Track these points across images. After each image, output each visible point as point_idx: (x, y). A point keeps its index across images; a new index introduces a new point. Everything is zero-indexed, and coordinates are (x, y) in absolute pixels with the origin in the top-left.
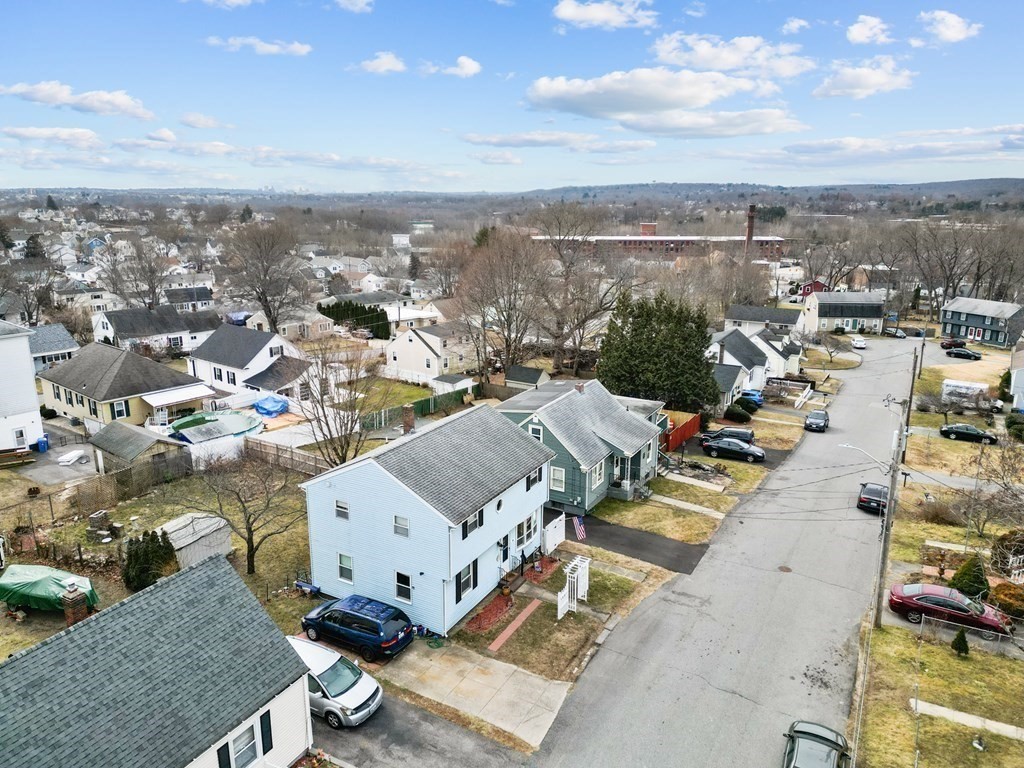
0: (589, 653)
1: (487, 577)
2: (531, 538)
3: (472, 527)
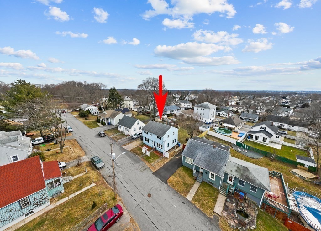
0: (135, 154)
1: (150, 144)
2: (160, 149)
3: (146, 133)
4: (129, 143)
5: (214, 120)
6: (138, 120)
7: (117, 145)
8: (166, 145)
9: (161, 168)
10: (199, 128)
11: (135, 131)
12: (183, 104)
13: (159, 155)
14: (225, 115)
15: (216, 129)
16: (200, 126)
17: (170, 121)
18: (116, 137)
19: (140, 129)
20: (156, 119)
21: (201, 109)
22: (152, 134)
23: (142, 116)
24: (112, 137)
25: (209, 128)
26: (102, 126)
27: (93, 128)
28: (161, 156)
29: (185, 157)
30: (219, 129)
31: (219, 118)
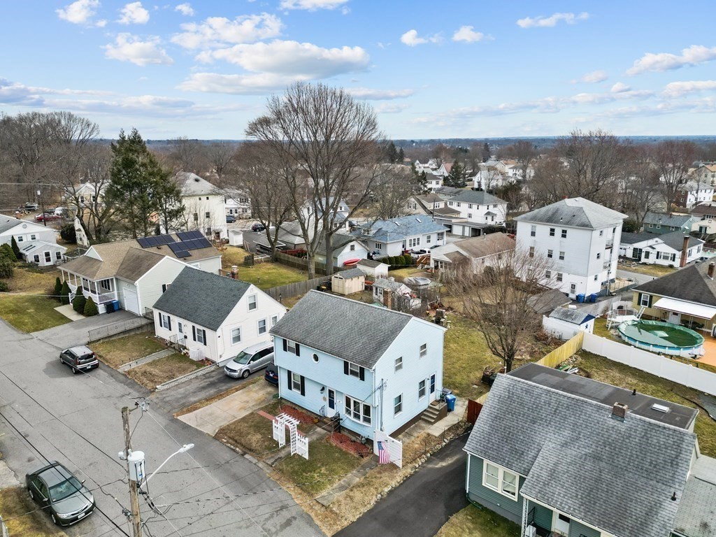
0: (237, 449)
1: (313, 401)
2: (361, 421)
3: (291, 349)
4: (209, 399)
5: (613, 281)
6: (253, 290)
7: (155, 407)
8: (389, 406)
9: (365, 514)
10: (541, 322)
11: (237, 339)
12: (464, 209)
13: (352, 452)
14: (666, 258)
15: (623, 328)
16: (548, 314)
17: (404, 290)
18: (149, 369)
19: (262, 330)
20: (336, 283)
21: (552, 230)
22: (319, 355)
23: (270, 266)
24: (129, 372)
25: (591, 323)
26: (81, 317)
27: (36, 330)
28: (366, 460)
29: (478, 462)
30: (640, 326)
31: (635, 271)
